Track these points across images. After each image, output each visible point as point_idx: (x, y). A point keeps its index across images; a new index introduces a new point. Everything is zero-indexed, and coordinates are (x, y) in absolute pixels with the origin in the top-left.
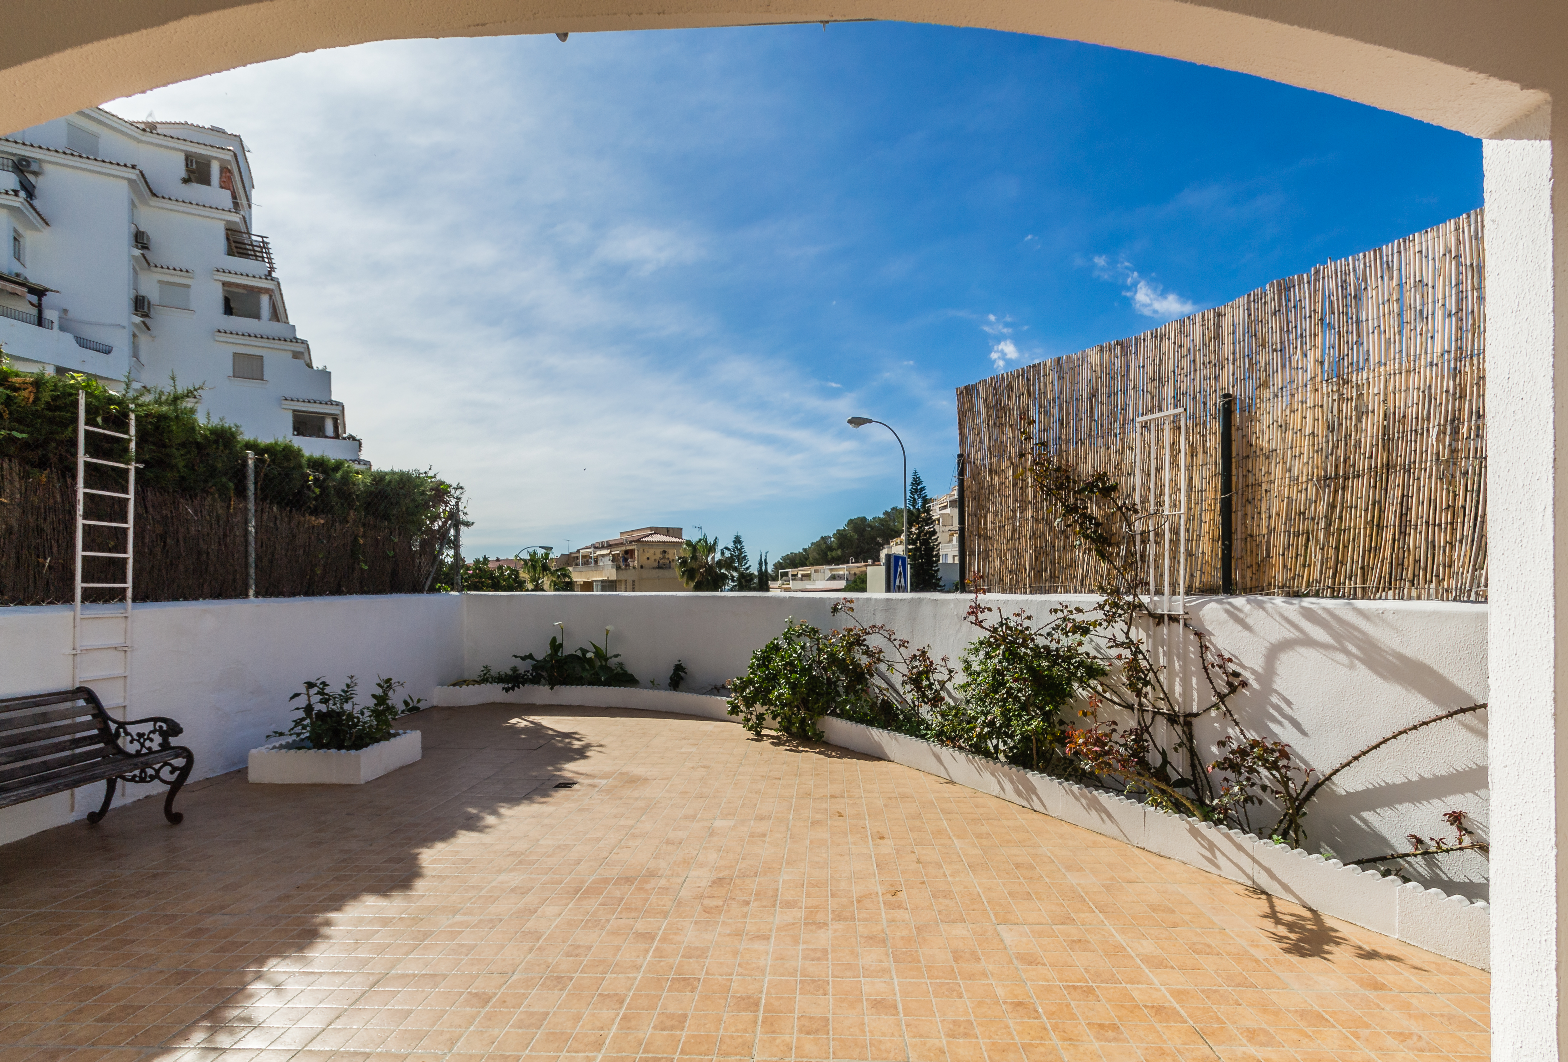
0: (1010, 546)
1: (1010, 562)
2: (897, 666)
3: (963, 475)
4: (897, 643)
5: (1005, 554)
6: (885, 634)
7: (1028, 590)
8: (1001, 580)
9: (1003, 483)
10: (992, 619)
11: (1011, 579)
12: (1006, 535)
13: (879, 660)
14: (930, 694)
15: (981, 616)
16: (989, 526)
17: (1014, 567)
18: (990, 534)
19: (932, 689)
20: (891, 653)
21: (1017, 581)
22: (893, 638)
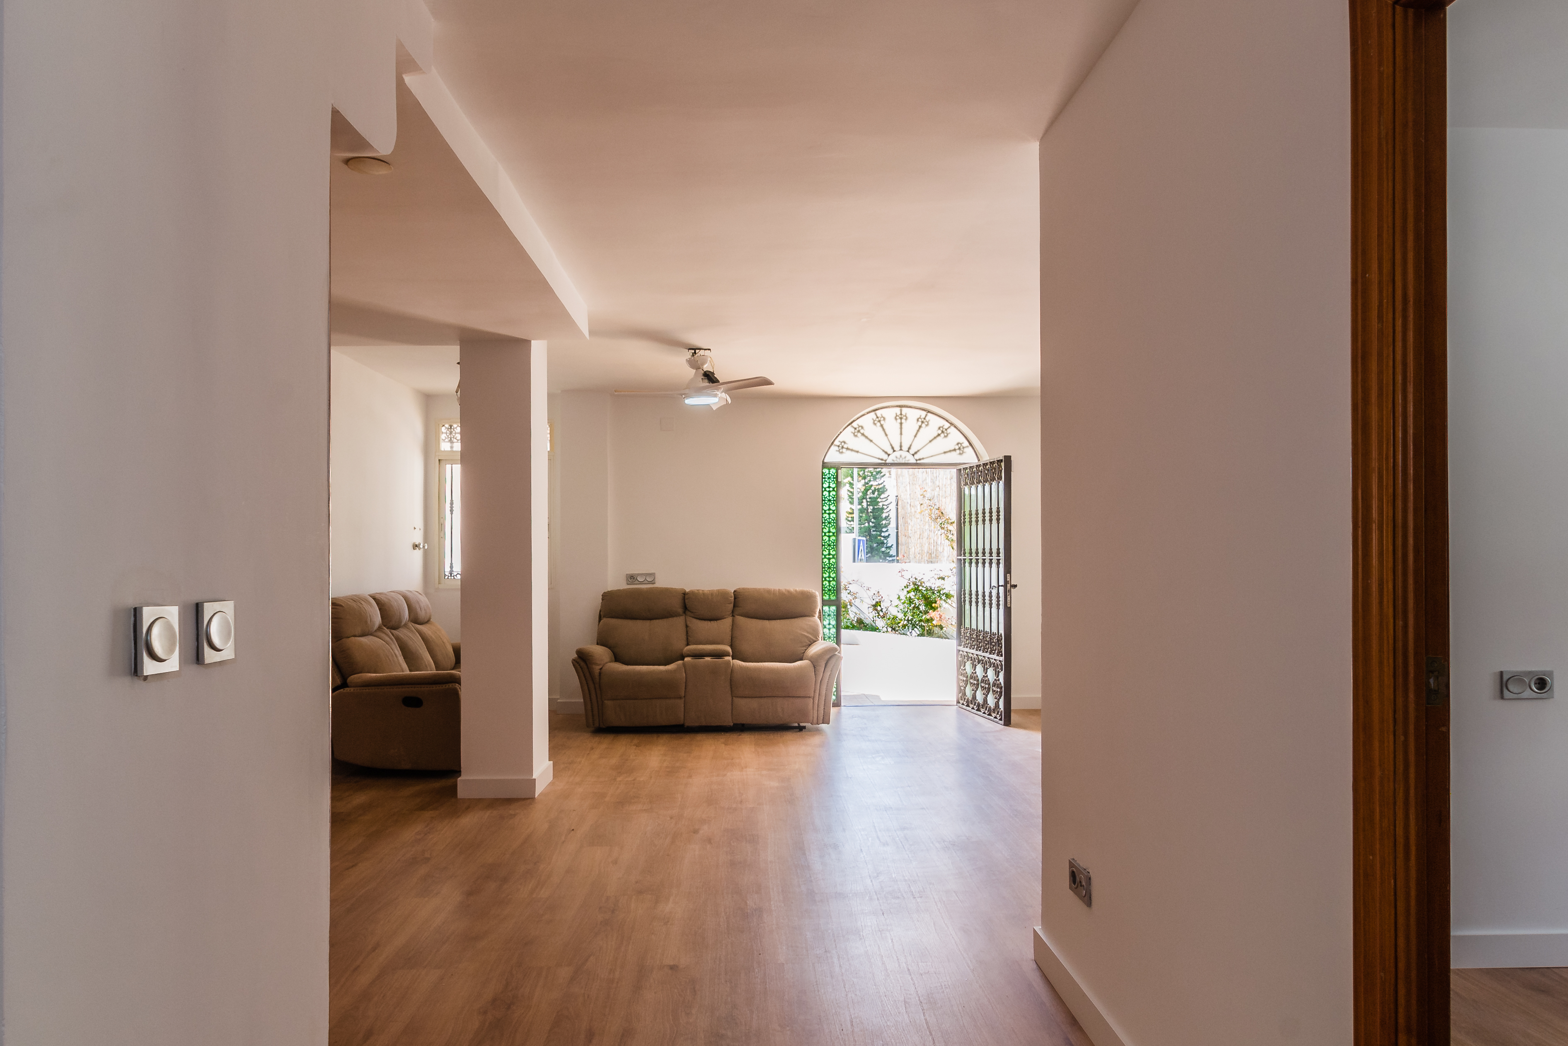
0: (919, 542)
1: (919, 549)
2: (864, 600)
3: (898, 506)
4: (865, 588)
5: (916, 545)
6: (859, 584)
7: (926, 562)
8: (915, 557)
9: (916, 512)
10: (907, 575)
11: (919, 557)
12: (917, 536)
13: (856, 598)
14: (881, 614)
15: (903, 573)
16: (910, 531)
17: (920, 551)
18: (910, 535)
19: (882, 612)
20: (862, 593)
21: (922, 558)
22: (863, 586)
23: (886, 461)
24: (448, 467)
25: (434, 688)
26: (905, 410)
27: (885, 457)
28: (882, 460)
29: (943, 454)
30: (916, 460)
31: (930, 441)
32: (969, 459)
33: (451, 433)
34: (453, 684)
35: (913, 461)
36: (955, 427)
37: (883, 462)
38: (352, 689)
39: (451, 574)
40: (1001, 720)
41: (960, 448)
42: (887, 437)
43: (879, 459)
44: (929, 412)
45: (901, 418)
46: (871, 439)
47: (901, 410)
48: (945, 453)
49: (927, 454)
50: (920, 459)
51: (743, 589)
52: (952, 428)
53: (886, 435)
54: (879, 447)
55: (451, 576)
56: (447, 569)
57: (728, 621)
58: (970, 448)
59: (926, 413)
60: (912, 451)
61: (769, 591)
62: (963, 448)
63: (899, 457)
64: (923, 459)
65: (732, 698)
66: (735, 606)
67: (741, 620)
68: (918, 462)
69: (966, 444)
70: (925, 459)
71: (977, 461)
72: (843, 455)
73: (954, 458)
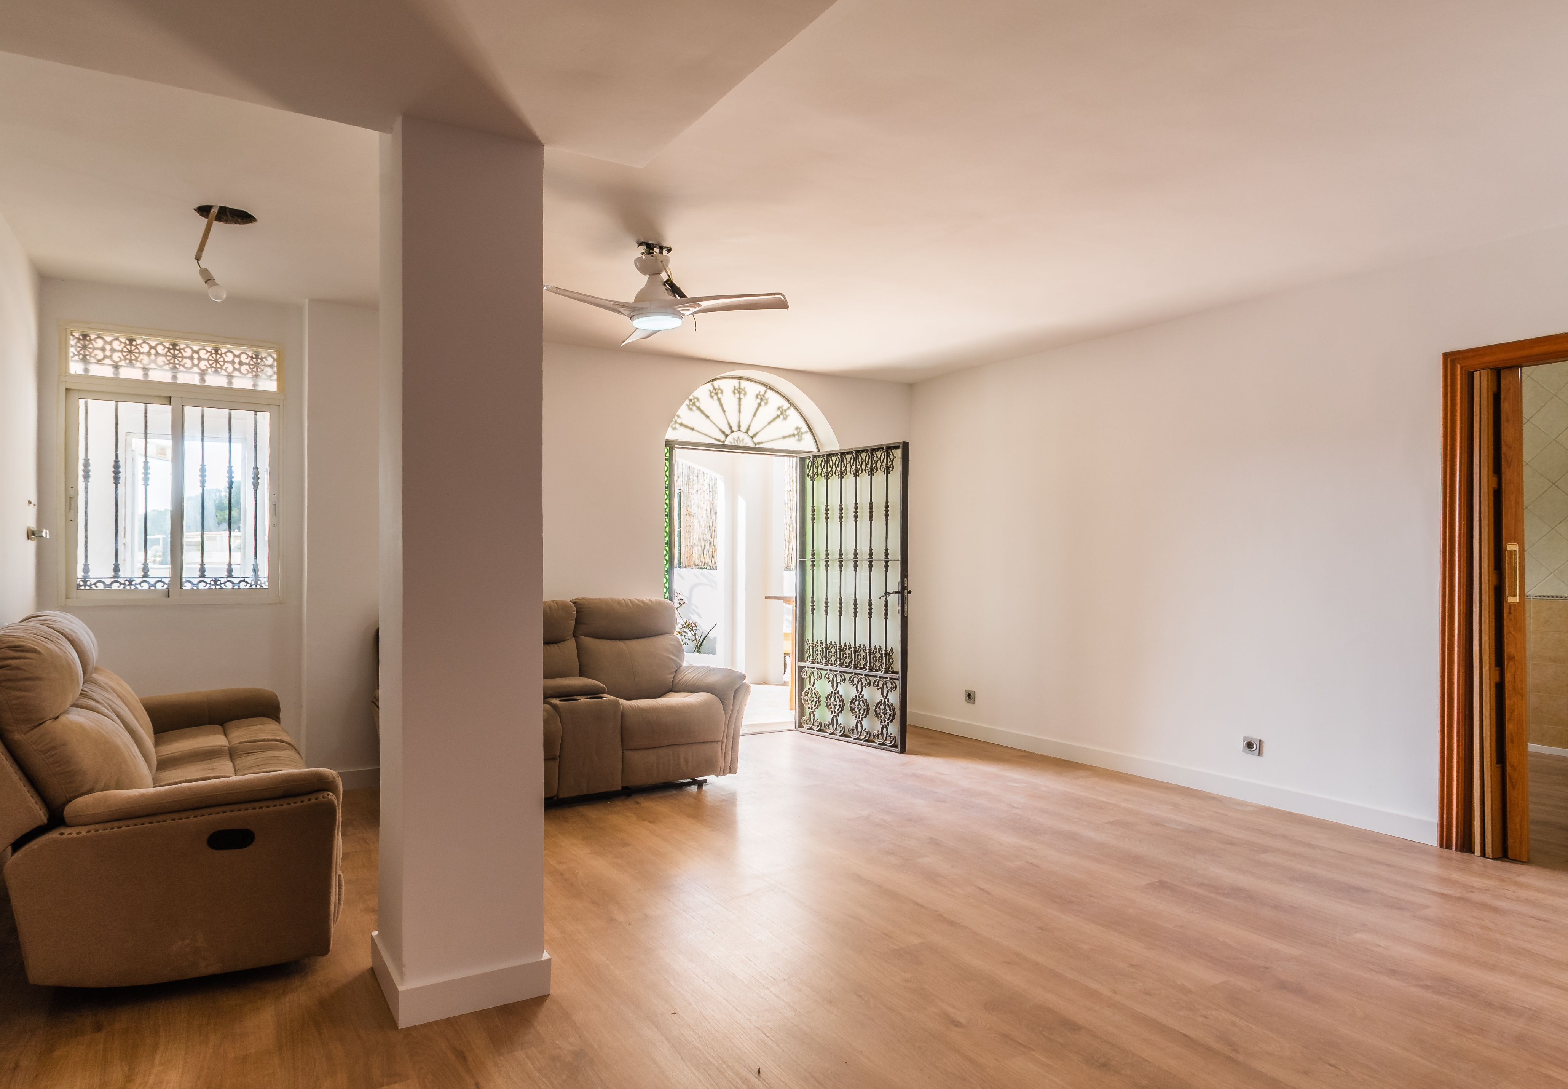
23: (724, 442)
24: (82, 402)
25: (285, 806)
26: (744, 384)
27: (722, 438)
28: (719, 441)
29: (782, 440)
30: (756, 444)
31: (770, 423)
32: (807, 445)
33: (85, 347)
34: (325, 794)
35: (751, 444)
36: (796, 409)
37: (720, 443)
38: (83, 831)
39: (85, 582)
40: (895, 746)
41: (798, 434)
42: (725, 414)
43: (716, 439)
44: (770, 388)
45: (739, 392)
46: (708, 414)
47: (739, 383)
48: (784, 437)
49: (765, 438)
50: (759, 443)
51: (585, 599)
52: (792, 409)
53: (724, 411)
54: (715, 425)
55: (85, 585)
56: (80, 574)
57: (570, 645)
58: (809, 434)
59: (765, 389)
60: (751, 433)
61: (619, 603)
62: (802, 433)
63: (736, 438)
64: (762, 443)
65: (623, 752)
66: (578, 622)
67: (587, 641)
68: (757, 446)
69: (805, 428)
70: (764, 444)
71: (816, 450)
72: (676, 431)
73: (791, 444)
